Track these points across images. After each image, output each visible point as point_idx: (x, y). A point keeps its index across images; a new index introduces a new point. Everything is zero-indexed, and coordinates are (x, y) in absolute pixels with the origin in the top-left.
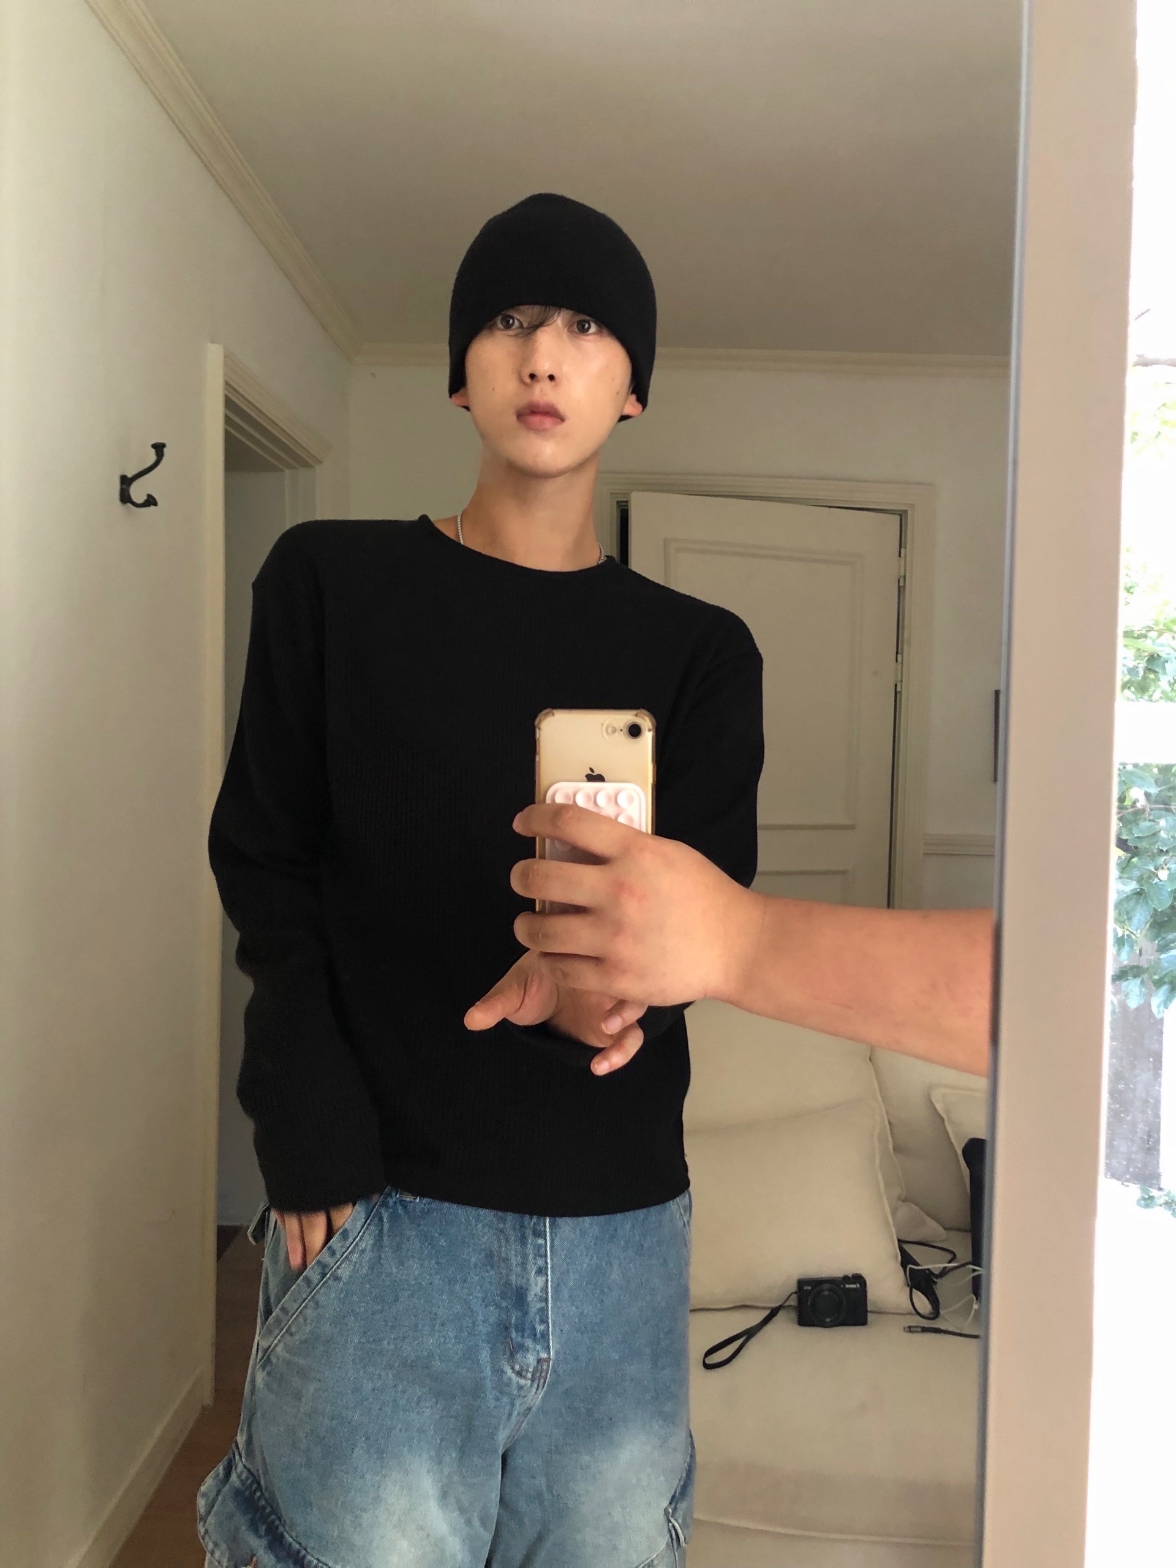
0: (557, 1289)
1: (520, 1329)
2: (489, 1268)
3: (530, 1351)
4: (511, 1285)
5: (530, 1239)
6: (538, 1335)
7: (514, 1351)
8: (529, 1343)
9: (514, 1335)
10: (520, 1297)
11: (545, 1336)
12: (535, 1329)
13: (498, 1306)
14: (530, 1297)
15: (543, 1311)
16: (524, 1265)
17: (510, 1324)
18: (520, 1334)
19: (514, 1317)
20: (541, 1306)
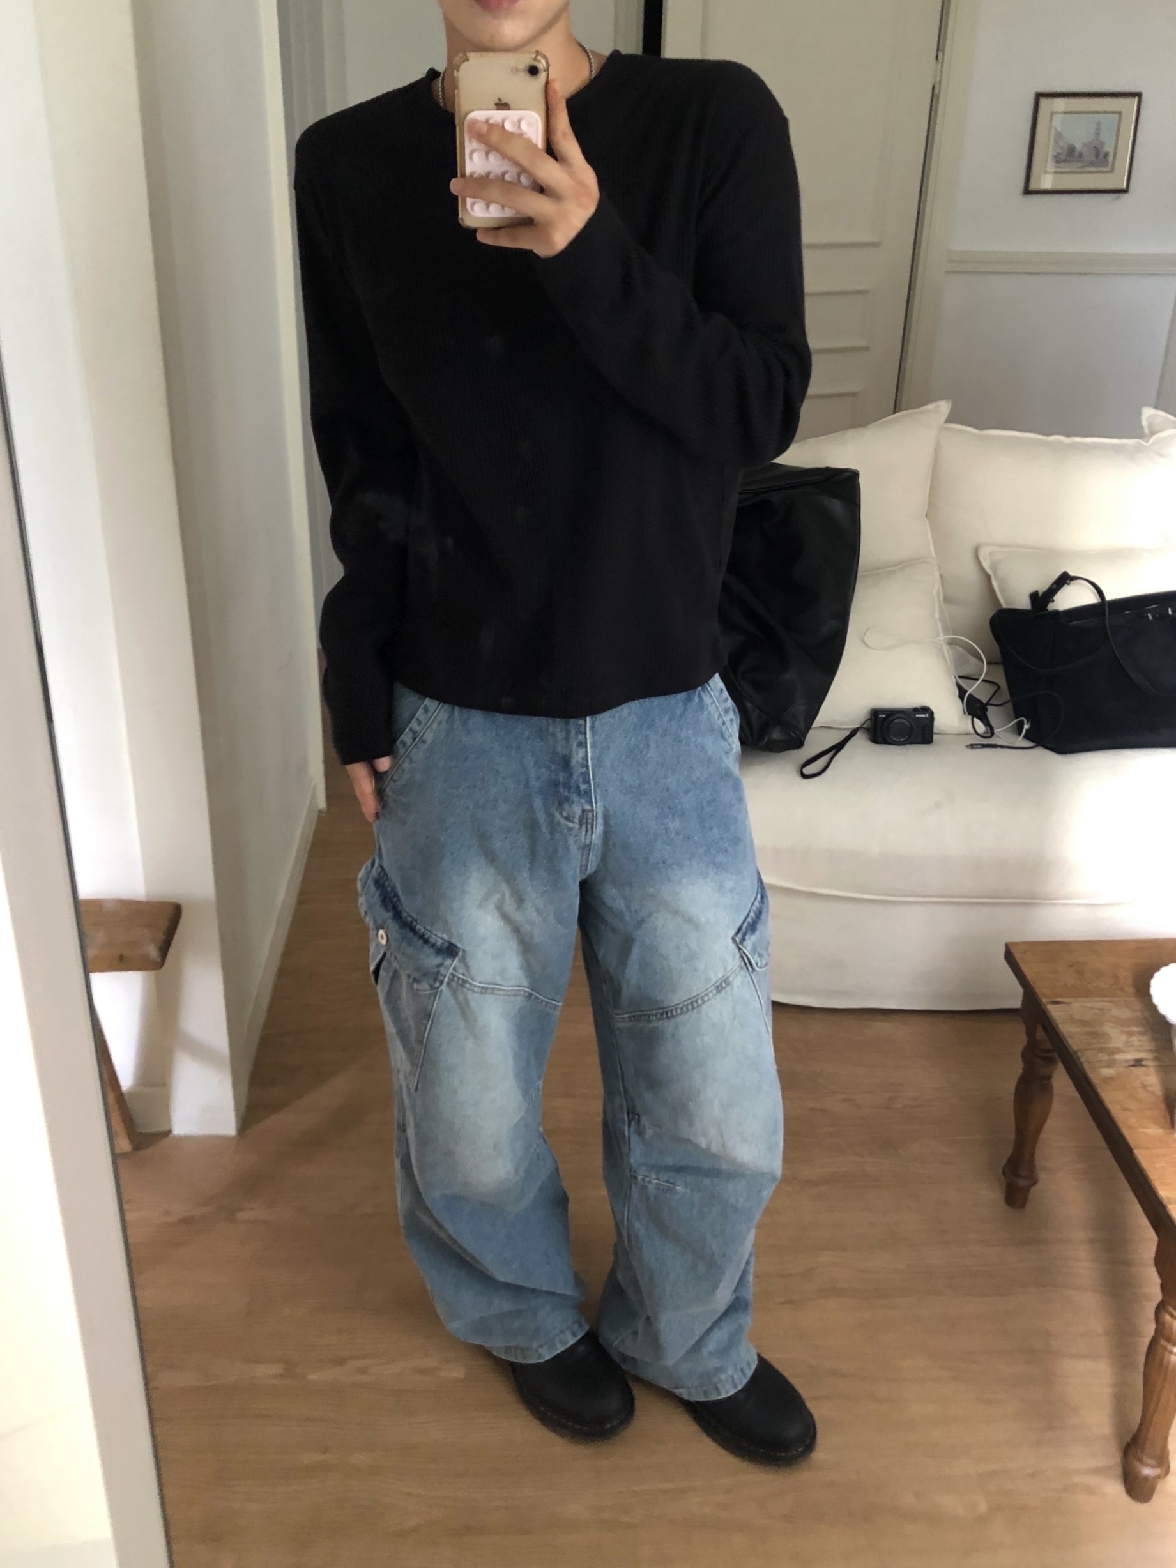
0: (598, 762)
1: (568, 786)
2: (539, 740)
3: (575, 803)
4: (557, 753)
6: (582, 792)
7: (562, 802)
8: (574, 796)
9: (562, 790)
10: (566, 763)
11: (588, 793)
12: (578, 787)
13: (548, 768)
14: (573, 763)
15: (585, 775)
16: (567, 739)
17: (559, 782)
18: (566, 790)
19: (561, 777)
20: (584, 769)
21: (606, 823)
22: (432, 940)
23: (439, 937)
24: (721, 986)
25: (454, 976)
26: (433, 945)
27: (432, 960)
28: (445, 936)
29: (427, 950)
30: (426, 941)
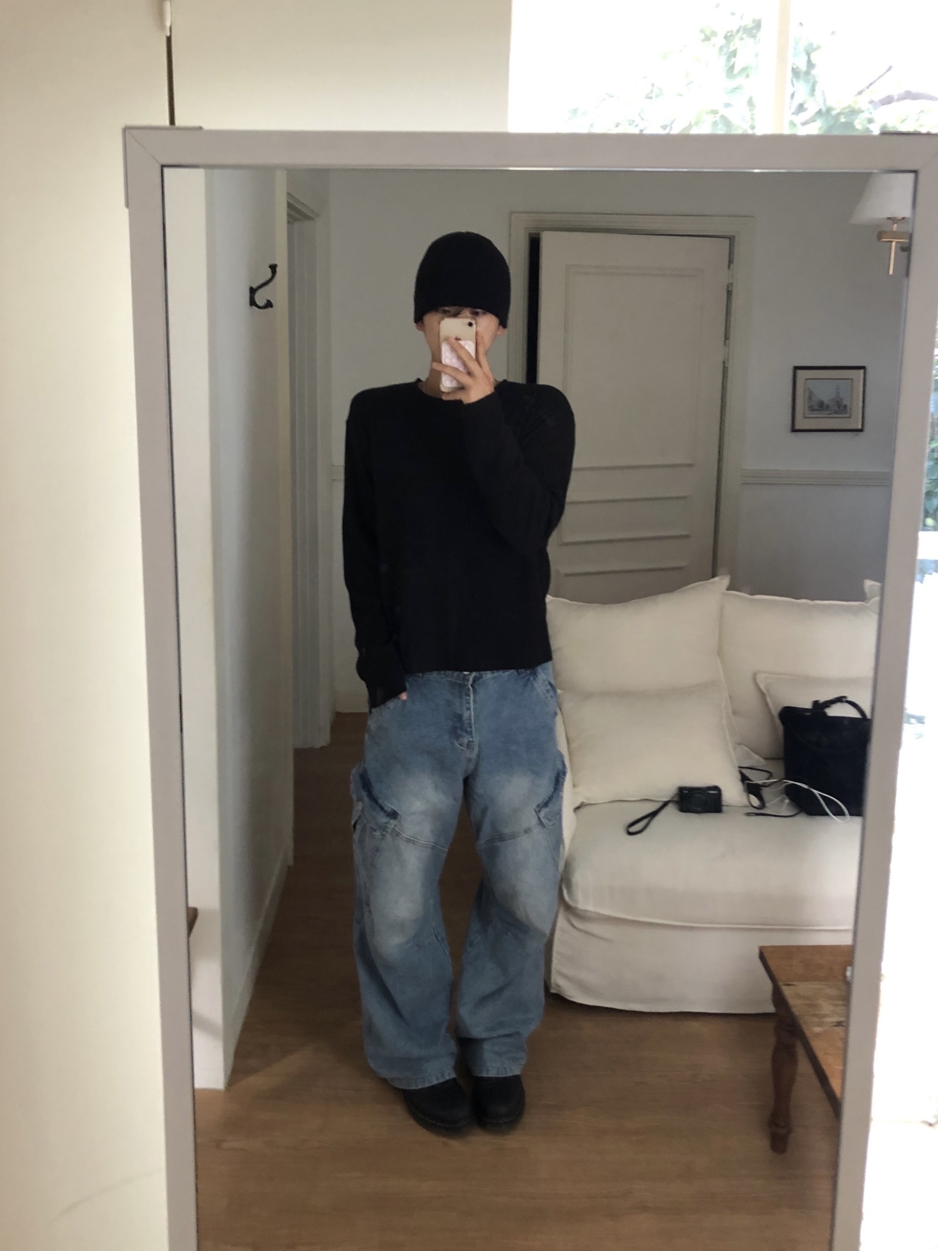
0: (477, 717)
1: (461, 729)
2: (448, 707)
3: (465, 737)
4: (456, 713)
5: (464, 697)
6: (468, 732)
7: (458, 737)
8: (464, 734)
9: (458, 730)
10: (459, 717)
11: (470, 733)
12: (466, 730)
13: (452, 720)
14: (465, 718)
15: (470, 724)
16: (461, 705)
17: (457, 727)
18: (461, 731)
19: (458, 725)
20: (469, 721)
21: (480, 747)
22: (386, 808)
23: (390, 806)
24: (527, 831)
25: (394, 829)
26: (385, 812)
27: (383, 819)
28: (392, 807)
29: (382, 814)
30: (382, 808)
